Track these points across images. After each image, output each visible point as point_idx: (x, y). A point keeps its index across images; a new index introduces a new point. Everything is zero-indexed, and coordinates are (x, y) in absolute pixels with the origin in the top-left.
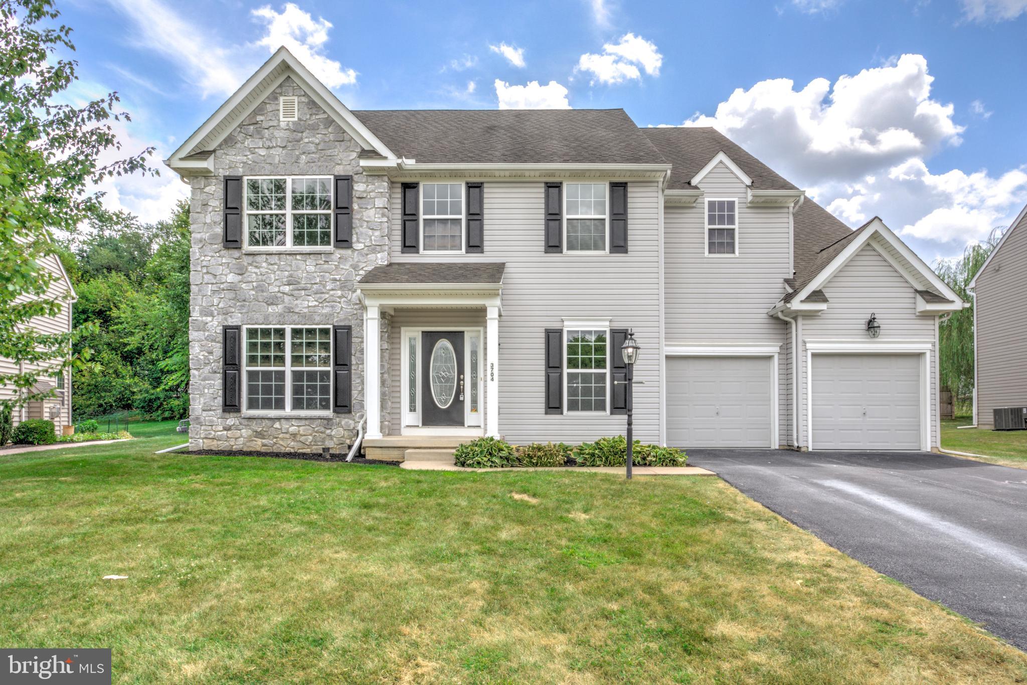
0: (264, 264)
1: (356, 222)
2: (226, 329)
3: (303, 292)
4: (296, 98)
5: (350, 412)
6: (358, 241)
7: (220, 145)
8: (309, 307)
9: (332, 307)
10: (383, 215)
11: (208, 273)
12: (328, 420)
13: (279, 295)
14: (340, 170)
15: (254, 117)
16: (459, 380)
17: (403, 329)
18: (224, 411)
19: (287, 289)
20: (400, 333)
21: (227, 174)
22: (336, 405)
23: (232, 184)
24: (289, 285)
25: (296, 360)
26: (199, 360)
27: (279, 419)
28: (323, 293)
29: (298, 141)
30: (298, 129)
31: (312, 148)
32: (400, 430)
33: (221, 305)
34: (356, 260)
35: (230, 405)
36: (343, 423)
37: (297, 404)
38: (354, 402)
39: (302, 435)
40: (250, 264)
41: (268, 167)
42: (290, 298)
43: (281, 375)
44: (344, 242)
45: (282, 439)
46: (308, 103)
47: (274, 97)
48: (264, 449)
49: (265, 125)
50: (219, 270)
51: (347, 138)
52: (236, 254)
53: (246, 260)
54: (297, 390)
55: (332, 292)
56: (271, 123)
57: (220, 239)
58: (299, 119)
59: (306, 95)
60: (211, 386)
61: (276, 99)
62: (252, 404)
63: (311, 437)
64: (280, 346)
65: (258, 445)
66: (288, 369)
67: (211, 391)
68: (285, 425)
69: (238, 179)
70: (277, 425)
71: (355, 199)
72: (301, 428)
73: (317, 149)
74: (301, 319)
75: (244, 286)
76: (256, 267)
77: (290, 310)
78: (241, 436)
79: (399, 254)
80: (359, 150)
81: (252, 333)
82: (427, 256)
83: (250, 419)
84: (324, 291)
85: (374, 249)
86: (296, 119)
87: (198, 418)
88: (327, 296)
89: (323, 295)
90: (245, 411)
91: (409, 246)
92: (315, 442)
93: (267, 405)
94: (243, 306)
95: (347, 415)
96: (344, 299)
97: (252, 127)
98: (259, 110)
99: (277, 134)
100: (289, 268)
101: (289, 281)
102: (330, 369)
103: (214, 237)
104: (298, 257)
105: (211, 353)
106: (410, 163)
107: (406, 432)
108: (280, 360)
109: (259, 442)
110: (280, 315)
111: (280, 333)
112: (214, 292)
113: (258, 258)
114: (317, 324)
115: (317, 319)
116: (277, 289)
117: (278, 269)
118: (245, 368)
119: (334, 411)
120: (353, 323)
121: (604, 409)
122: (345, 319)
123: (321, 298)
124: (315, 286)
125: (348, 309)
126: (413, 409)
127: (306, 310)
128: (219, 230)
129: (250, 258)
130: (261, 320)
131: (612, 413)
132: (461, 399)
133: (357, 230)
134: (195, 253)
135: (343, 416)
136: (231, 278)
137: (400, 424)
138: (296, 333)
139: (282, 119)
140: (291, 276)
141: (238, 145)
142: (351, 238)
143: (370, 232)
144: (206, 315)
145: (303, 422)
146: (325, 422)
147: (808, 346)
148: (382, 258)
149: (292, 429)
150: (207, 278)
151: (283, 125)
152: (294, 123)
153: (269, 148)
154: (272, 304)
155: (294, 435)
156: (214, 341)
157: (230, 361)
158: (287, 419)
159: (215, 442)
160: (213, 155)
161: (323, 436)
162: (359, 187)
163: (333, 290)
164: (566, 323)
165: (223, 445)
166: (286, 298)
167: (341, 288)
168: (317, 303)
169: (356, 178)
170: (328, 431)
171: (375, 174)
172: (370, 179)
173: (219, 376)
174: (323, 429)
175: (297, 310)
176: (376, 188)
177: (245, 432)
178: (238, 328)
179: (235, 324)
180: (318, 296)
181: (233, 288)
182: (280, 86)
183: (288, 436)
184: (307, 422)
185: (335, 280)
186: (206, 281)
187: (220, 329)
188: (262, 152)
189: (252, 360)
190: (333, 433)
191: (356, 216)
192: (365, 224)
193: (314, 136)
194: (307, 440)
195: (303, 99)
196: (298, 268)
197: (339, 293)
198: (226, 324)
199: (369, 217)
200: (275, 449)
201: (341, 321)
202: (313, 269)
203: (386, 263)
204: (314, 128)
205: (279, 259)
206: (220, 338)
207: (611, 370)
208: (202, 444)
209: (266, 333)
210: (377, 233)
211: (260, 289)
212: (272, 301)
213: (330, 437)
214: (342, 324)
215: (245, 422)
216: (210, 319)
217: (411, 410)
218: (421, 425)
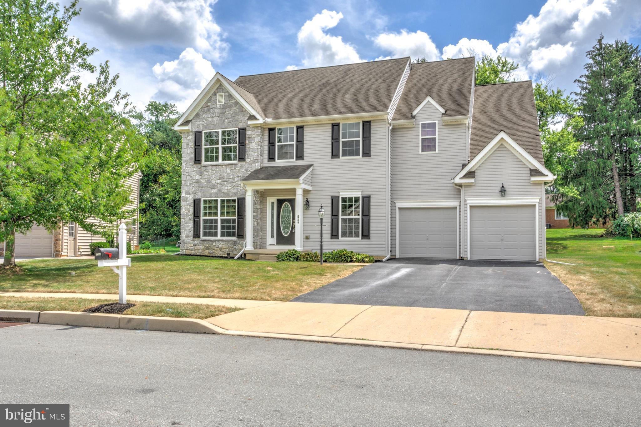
0: (210, 170)
1: (247, 149)
2: (195, 200)
3: (225, 183)
4: (223, 93)
5: (244, 238)
6: (248, 158)
7: (194, 118)
8: (228, 189)
9: (237, 189)
10: (258, 145)
11: (188, 175)
12: (235, 241)
13: (216, 184)
14: (241, 126)
15: (207, 104)
16: (293, 222)
17: (268, 198)
18: (194, 237)
19: (219, 181)
20: (266, 200)
21: (196, 130)
22: (238, 235)
23: (198, 134)
24: (220, 179)
25: (222, 214)
26: (184, 214)
27: (215, 241)
29: (224, 113)
30: (224, 107)
31: (230, 116)
32: (266, 246)
33: (193, 190)
34: (247, 167)
35: (196, 235)
36: (239, 243)
37: (223, 235)
38: (245, 233)
39: (224, 249)
40: (205, 171)
41: (212, 126)
42: (220, 185)
43: (216, 221)
44: (242, 158)
45: (216, 250)
46: (228, 96)
47: (215, 94)
48: (209, 255)
49: (211, 107)
50: (193, 174)
51: (244, 110)
52: (199, 166)
53: (203, 169)
54: (223, 227)
55: (237, 182)
56: (214, 106)
57: (193, 160)
58: (225, 103)
59: (227, 92)
60: (189, 226)
61: (215, 95)
62: (205, 234)
64: (216, 208)
65: (206, 253)
66: (219, 218)
67: (189, 228)
68: (217, 244)
69: (200, 132)
70: (214, 244)
71: (247, 139)
72: (224, 245)
73: (231, 116)
74: (224, 195)
75: (202, 181)
76: (207, 172)
77: (220, 191)
78: (200, 249)
79: (267, 162)
80: (249, 115)
81: (205, 201)
82: (279, 163)
83: (204, 241)
84: (234, 182)
85: (254, 161)
86: (223, 103)
87: (183, 241)
88: (235, 184)
90: (202, 238)
91: (271, 158)
92: (229, 251)
93: (210, 235)
94: (201, 190)
95: (241, 239)
97: (206, 108)
98: (209, 100)
99: (216, 111)
100: (220, 172)
101: (219, 178)
102: (236, 218)
103: (191, 159)
104: (224, 167)
105: (189, 211)
106: (269, 120)
107: (269, 247)
108: (216, 214)
109: (207, 251)
110: (216, 193)
111: (216, 201)
112: (191, 184)
113: (208, 168)
114: (231, 197)
115: (231, 195)
116: (215, 182)
117: (216, 172)
118: (202, 218)
119: (237, 237)
120: (245, 196)
121: (358, 236)
122: (242, 195)
123: (232, 185)
124: (230, 180)
126: (272, 236)
127: (226, 191)
128: (193, 156)
129: (205, 168)
130: (209, 195)
131: (362, 239)
132: (293, 231)
133: (248, 153)
134: (183, 166)
135: (239, 239)
136: (197, 177)
137: (266, 244)
138: (223, 201)
139: (218, 104)
140: (221, 175)
141: (201, 117)
142: (245, 157)
143: (253, 154)
144: (187, 194)
145: (225, 243)
146: (234, 242)
147: (468, 202)
148: (258, 166)
149: (221, 246)
150: (188, 177)
151: (218, 106)
152: (223, 105)
153: (213, 117)
154: (213, 188)
155: (221, 248)
156: (190, 206)
157: (196, 215)
158: (219, 241)
159: (190, 251)
160: (191, 123)
161: (233, 249)
162: (249, 133)
164: (340, 193)
165: (193, 253)
166: (219, 185)
168: (231, 188)
169: (247, 128)
170: (235, 247)
171: (255, 127)
172: (253, 128)
173: (192, 221)
174: (232, 246)
175: (223, 191)
176: (256, 133)
177: (202, 247)
178: (199, 200)
179: (198, 198)
181: (198, 182)
182: (217, 89)
183: (218, 249)
185: (238, 176)
186: (187, 179)
187: (192, 201)
188: (210, 119)
189: (205, 214)
191: (247, 146)
192: (251, 150)
193: (231, 110)
194: (226, 251)
195: (227, 94)
196: (223, 172)
197: (240, 182)
198: (195, 198)
199: (252, 146)
200: (213, 255)
201: (240, 195)
202: (229, 171)
203: (259, 168)
204: (230, 107)
205: (216, 168)
206: (193, 204)
207: (362, 217)
208: (185, 252)
209: (210, 201)
210: (256, 154)
211: (208, 182)
212: (213, 187)
214: (241, 197)
215: (202, 242)
216: (189, 196)
217: (272, 237)
218: (275, 244)
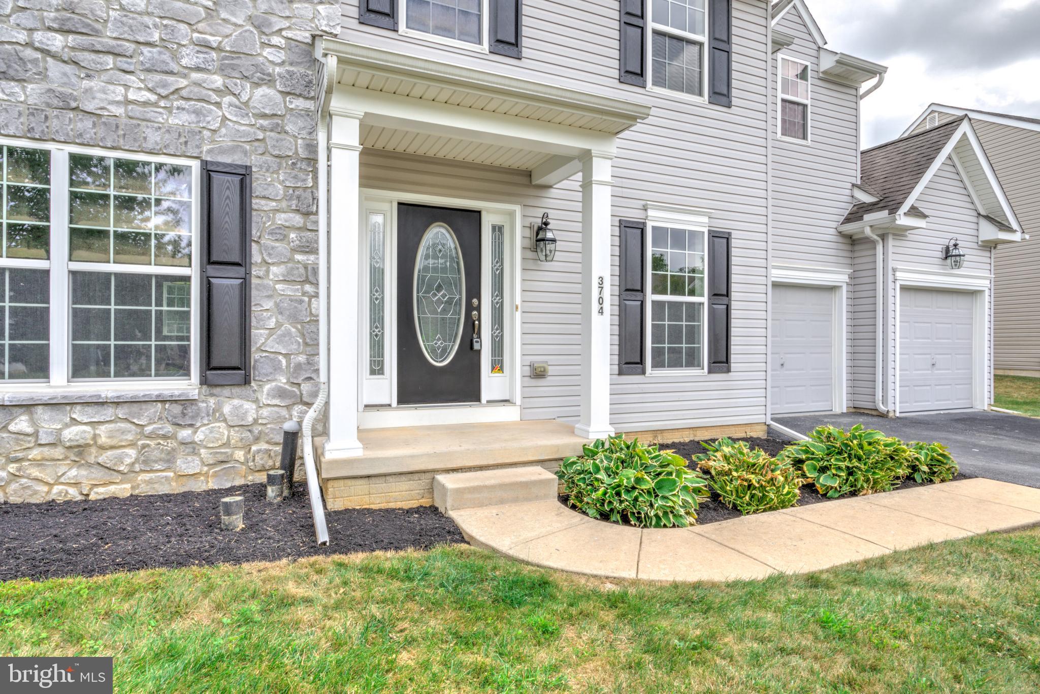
3: (109, 61)
5: (247, 381)
8: (127, 102)
9: (197, 112)
12: (185, 402)
13: (30, 54)
16: (470, 308)
22: (208, 364)
24: (63, 31)
25: (86, 242)
27: (27, 406)
28: (171, 73)
36: (227, 409)
38: (255, 356)
39: (103, 448)
42: (68, 69)
43: (33, 283)
55: (195, 76)
63: (132, 453)
64: (30, 201)
66: (59, 265)
68: (49, 422)
70: (21, 424)
72: (102, 430)
74: (101, 133)
77: (66, 104)
84: (174, 67)
88: (183, 82)
89: (170, 79)
91: (377, 9)
92: (145, 462)
95: (236, 390)
96: (227, 99)
101: (62, 21)
102: (193, 272)
108: (32, 239)
110: (34, 112)
111: (32, 163)
114: (150, 153)
115: (154, 138)
119: (204, 381)
120: (254, 160)
121: (699, 365)
122: (232, 150)
123: (165, 85)
124: (146, 50)
125: (244, 125)
126: (376, 369)
127: (119, 111)
131: (710, 371)
132: (476, 346)
135: (226, 391)
138: (86, 167)
145: (109, 413)
146: (177, 409)
147: (898, 274)
149: (71, 434)
155: (79, 450)
158: (58, 404)
161: (171, 444)
163: (198, 69)
164: (651, 213)
166: (55, 68)
167: (221, 70)
168: (153, 98)
170: (185, 433)
174: (169, 428)
175: (90, 106)
180: (158, 77)
183: (57, 453)
184: (121, 412)
190: (199, 436)
194: (119, 459)
197: (218, 81)
201: (222, 151)
207: (709, 299)
213: (192, 447)
214: (226, 160)
217: (373, 372)
218: (394, 403)
